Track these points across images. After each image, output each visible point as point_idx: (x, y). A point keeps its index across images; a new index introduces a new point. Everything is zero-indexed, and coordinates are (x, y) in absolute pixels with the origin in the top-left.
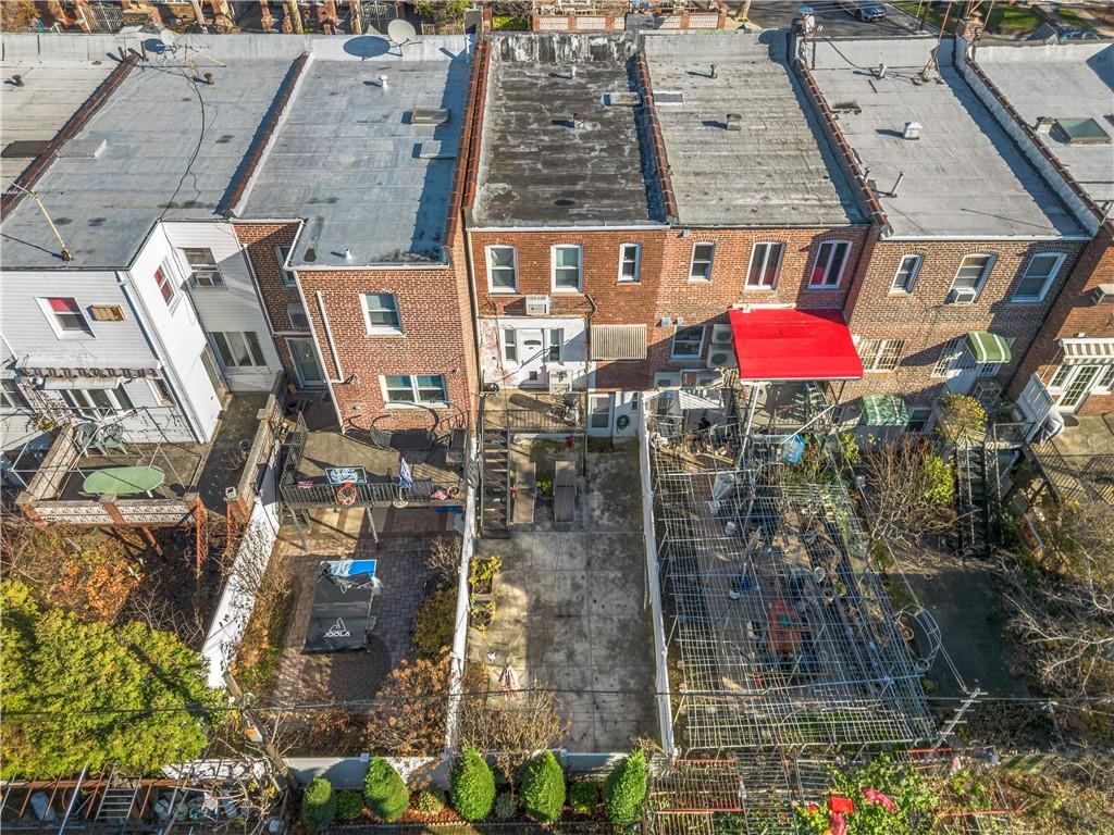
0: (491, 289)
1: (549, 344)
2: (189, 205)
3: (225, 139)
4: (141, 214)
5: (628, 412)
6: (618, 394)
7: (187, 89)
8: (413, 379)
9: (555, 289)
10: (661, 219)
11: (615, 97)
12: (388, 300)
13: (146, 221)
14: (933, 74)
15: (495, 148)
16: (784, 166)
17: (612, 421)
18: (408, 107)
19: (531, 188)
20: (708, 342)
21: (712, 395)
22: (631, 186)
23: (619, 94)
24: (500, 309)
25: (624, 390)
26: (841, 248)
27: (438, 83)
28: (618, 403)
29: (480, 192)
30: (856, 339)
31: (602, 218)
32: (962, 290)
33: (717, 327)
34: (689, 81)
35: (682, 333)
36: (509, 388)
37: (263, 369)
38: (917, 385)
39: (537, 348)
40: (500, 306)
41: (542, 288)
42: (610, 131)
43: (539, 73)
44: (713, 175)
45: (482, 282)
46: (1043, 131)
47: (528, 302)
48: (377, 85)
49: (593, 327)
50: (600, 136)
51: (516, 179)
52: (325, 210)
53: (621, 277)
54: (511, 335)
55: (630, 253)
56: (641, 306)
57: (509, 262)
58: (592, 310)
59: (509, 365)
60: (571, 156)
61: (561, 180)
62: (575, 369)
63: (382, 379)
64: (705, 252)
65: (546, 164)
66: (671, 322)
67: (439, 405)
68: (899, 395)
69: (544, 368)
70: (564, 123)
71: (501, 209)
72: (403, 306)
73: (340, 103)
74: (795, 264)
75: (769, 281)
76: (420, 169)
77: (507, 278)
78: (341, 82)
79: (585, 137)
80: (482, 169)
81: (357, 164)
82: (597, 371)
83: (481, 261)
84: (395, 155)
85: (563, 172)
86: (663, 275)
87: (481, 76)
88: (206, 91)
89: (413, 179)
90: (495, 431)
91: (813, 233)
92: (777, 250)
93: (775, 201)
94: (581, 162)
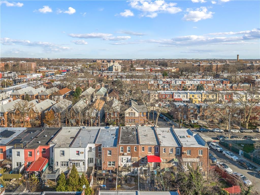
0: (121, 152)
1: (127, 160)
2: (91, 142)
3: (93, 137)
4: (86, 143)
5: (137, 171)
6: (135, 168)
7: (88, 132)
8: (111, 162)
9: (128, 152)
10: (138, 144)
11: (134, 133)
12: (110, 151)
13: (87, 144)
14: (170, 131)
15: (121, 138)
16: (152, 140)
17: (135, 173)
18: (112, 134)
19: (125, 141)
20: (145, 160)
21: (147, 168)
22: (136, 141)
23: (135, 133)
24: (121, 155)
25: (136, 167)
26: (158, 148)
27: (115, 131)
28: (135, 170)
29: (120, 141)
30: (161, 159)
31: (132, 144)
32: (171, 153)
33: (146, 157)
34: (142, 132)
35: (142, 159)
36: (121, 167)
37: (93, 163)
38: (170, 166)
39: (125, 160)
40: (121, 154)
41: (126, 152)
42: (134, 136)
43: (126, 130)
44: (144, 140)
45: (120, 151)
46: (179, 137)
47: (125, 154)
48: (108, 132)
49: (132, 157)
50: (132, 137)
51: (123, 140)
52: (104, 143)
53: (135, 151)
54: (122, 158)
55: (135, 148)
56: (137, 155)
57: (123, 149)
58: (132, 155)
59: (122, 163)
60: (129, 138)
61: (128, 141)
62: (130, 164)
63: (108, 162)
64: (143, 148)
65: (127, 139)
66: (141, 157)
67: (114, 166)
68: (169, 168)
69: (126, 164)
70: (129, 135)
71: (122, 143)
72: (112, 152)
73: (105, 133)
74: (153, 149)
75: (151, 152)
76: (114, 139)
77: (122, 151)
78: (104, 131)
79: (131, 137)
80: (120, 139)
81: (107, 139)
82: (133, 164)
83: (120, 148)
84: (111, 138)
85: (128, 140)
86: (139, 150)
87: (120, 131)
88: (90, 132)
89: (113, 140)
90: (120, 171)
91: (154, 146)
92: (151, 148)
93: (150, 143)
94: (131, 139)
